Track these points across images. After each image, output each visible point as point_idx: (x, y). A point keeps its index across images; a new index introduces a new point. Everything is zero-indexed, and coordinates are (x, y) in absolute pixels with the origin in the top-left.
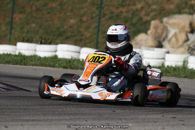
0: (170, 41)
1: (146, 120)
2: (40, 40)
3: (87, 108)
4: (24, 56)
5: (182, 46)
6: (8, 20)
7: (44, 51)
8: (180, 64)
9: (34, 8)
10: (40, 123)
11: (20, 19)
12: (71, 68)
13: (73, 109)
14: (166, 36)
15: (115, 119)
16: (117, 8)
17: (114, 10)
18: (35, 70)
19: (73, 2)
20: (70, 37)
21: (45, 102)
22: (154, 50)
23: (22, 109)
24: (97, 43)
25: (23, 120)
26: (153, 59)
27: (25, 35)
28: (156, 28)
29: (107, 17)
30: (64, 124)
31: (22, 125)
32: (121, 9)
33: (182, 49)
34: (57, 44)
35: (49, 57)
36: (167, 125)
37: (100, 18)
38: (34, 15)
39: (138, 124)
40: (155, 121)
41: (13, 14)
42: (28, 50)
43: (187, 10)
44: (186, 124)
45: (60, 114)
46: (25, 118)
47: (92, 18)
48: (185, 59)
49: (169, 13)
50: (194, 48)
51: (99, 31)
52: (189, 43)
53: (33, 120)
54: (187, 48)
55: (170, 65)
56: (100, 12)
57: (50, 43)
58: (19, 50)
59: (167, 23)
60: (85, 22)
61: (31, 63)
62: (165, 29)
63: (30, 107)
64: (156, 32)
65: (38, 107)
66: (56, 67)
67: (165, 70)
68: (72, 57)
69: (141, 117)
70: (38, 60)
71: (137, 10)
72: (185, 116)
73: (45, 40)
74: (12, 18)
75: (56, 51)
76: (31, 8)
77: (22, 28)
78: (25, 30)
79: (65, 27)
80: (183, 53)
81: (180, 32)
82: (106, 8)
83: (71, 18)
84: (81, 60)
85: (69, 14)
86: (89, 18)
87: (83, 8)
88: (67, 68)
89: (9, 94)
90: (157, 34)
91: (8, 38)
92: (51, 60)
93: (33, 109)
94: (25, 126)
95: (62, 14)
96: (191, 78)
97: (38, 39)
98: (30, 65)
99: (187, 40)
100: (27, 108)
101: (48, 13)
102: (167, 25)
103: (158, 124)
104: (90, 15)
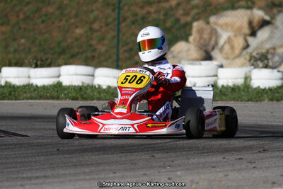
0: (221, 49)
1: (201, 165)
2: (35, 61)
3: (112, 154)
4: (14, 86)
5: (239, 55)
7: (41, 77)
8: (240, 82)
9: (22, 16)
10: (48, 180)
11: (3, 33)
12: (84, 99)
13: (94, 157)
14: (216, 43)
15: (155, 167)
16: (142, 7)
17: (138, 10)
18: (31, 105)
19: (78, 3)
20: (78, 54)
21: (51, 150)
22: (200, 64)
23: (20, 162)
24: (118, 60)
25: (23, 178)
26: (200, 77)
27: (11, 56)
28: (200, 32)
29: (128, 21)
30: (83, 180)
31: (22, 186)
32: (148, 8)
33: (241, 60)
34: (59, 65)
35: (50, 86)
36: (231, 171)
37: (119, 24)
38: (23, 26)
39: (190, 172)
40: (214, 165)
42: (18, 77)
43: (242, 3)
44: (258, 167)
45: (75, 165)
46: (25, 175)
47: (107, 25)
48: (246, 73)
49: (218, 10)
50: (257, 57)
51: (118, 42)
52: (249, 50)
53: (37, 177)
54: (248, 57)
55: (225, 85)
56: (119, 13)
57: (49, 65)
58: (5, 78)
59: (216, 24)
60: (97, 31)
61: (25, 95)
62: (214, 33)
63: (30, 159)
64: (201, 38)
65: (43, 158)
66: (62, 99)
67: (220, 92)
68: (83, 83)
69: (192, 161)
70: (35, 90)
71: (171, 9)
72: (255, 155)
73: (42, 61)
75: (59, 76)
76: (18, 16)
77: (6, 47)
78: (12, 50)
79: (69, 40)
80: (243, 65)
81: (236, 36)
82: (126, 8)
83: (77, 27)
84: (97, 87)
85: (72, 21)
86: (103, 25)
87: (93, 11)
88: (77, 99)
90: (202, 41)
92: (53, 90)
93: (36, 162)
94: (27, 187)
95: (64, 22)
96: (257, 101)
97: (31, 60)
98: (23, 99)
99: (247, 46)
100: (26, 160)
101: (43, 22)
102: (216, 27)
103: (218, 170)
104: (104, 20)
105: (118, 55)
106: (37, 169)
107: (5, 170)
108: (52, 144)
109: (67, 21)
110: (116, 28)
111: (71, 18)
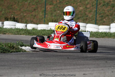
3: (90, 60)
4: (53, 30)
6: (44, 9)
9: (58, 2)
10: (62, 71)
11: (50, 8)
13: (82, 61)
15: (107, 67)
20: (80, 17)
21: (65, 58)
23: (52, 63)
27: (53, 18)
29: (101, 5)
30: (77, 71)
37: (97, 6)
38: (59, 5)
41: (46, 6)
45: (74, 65)
46: (53, 68)
47: (93, 6)
51: (97, 13)
56: (97, 2)
58: (50, 27)
60: (88, 8)
63: (56, 62)
65: (61, 61)
68: (81, 30)
74: (45, 8)
76: (57, 2)
77: (52, 14)
78: (54, 15)
79: (77, 12)
83: (80, 7)
84: (87, 31)
85: (79, 4)
86: (91, 6)
89: (44, 54)
91: (43, 20)
93: (58, 63)
101: (67, 4)
104: (91, 4)
105: (96, 19)
106: (59, 66)
107: (46, 66)
108: (66, 55)
109: (76, 4)
110: (96, 7)
111: (78, 3)
